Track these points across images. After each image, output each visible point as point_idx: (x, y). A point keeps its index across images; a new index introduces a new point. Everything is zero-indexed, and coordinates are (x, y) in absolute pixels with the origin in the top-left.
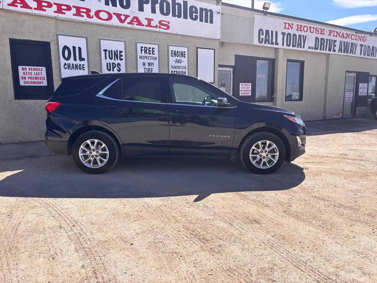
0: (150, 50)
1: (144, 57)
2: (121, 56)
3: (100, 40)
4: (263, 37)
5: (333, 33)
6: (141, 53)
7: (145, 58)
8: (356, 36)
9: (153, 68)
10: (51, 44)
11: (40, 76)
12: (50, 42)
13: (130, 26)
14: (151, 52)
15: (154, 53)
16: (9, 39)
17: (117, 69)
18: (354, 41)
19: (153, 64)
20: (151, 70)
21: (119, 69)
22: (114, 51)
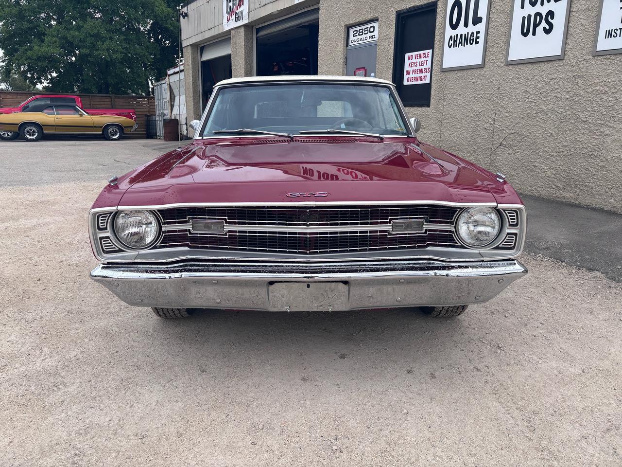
10: (438, 3)
11: (425, 67)
16: (396, 12)
17: (545, 28)
21: (547, 27)
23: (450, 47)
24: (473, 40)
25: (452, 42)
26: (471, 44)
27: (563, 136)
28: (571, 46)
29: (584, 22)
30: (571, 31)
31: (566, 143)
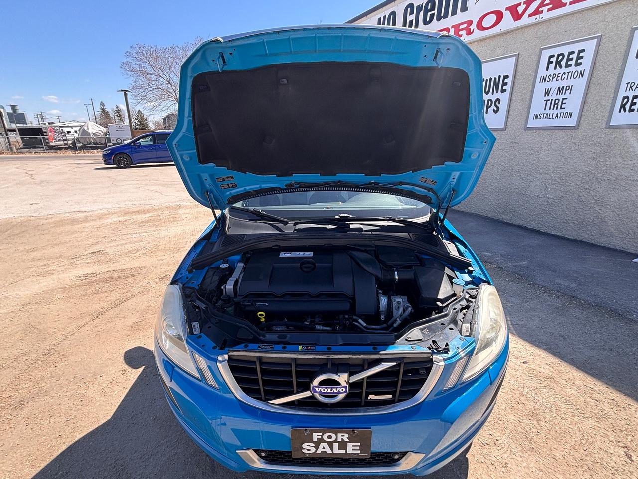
0: (571, 57)
1: (551, 78)
2: (505, 84)
6: (547, 70)
7: (553, 78)
9: (567, 99)
13: (533, 20)
14: (573, 63)
15: (579, 61)
17: (494, 109)
19: (570, 88)
20: (560, 104)
21: (496, 109)
22: (495, 79)
27: (503, 180)
28: (511, 123)
29: (520, 108)
30: (511, 113)
31: (505, 185)
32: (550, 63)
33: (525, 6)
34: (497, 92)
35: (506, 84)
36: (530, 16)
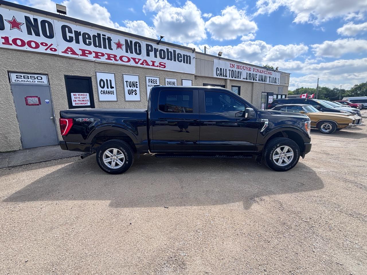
1: (151, 86)
3: (123, 75)
4: (219, 72)
5: (255, 70)
6: (149, 83)
8: (267, 71)
12: (91, 77)
13: (141, 66)
14: (155, 82)
16: (64, 75)
17: (135, 93)
18: (266, 75)
22: (132, 82)
23: (102, 94)
24: (112, 93)
25: (103, 92)
26: (111, 94)
28: (142, 99)
30: (141, 95)
32: (149, 81)
33: (138, 60)
34: (134, 87)
35: (137, 85)
36: (141, 64)
